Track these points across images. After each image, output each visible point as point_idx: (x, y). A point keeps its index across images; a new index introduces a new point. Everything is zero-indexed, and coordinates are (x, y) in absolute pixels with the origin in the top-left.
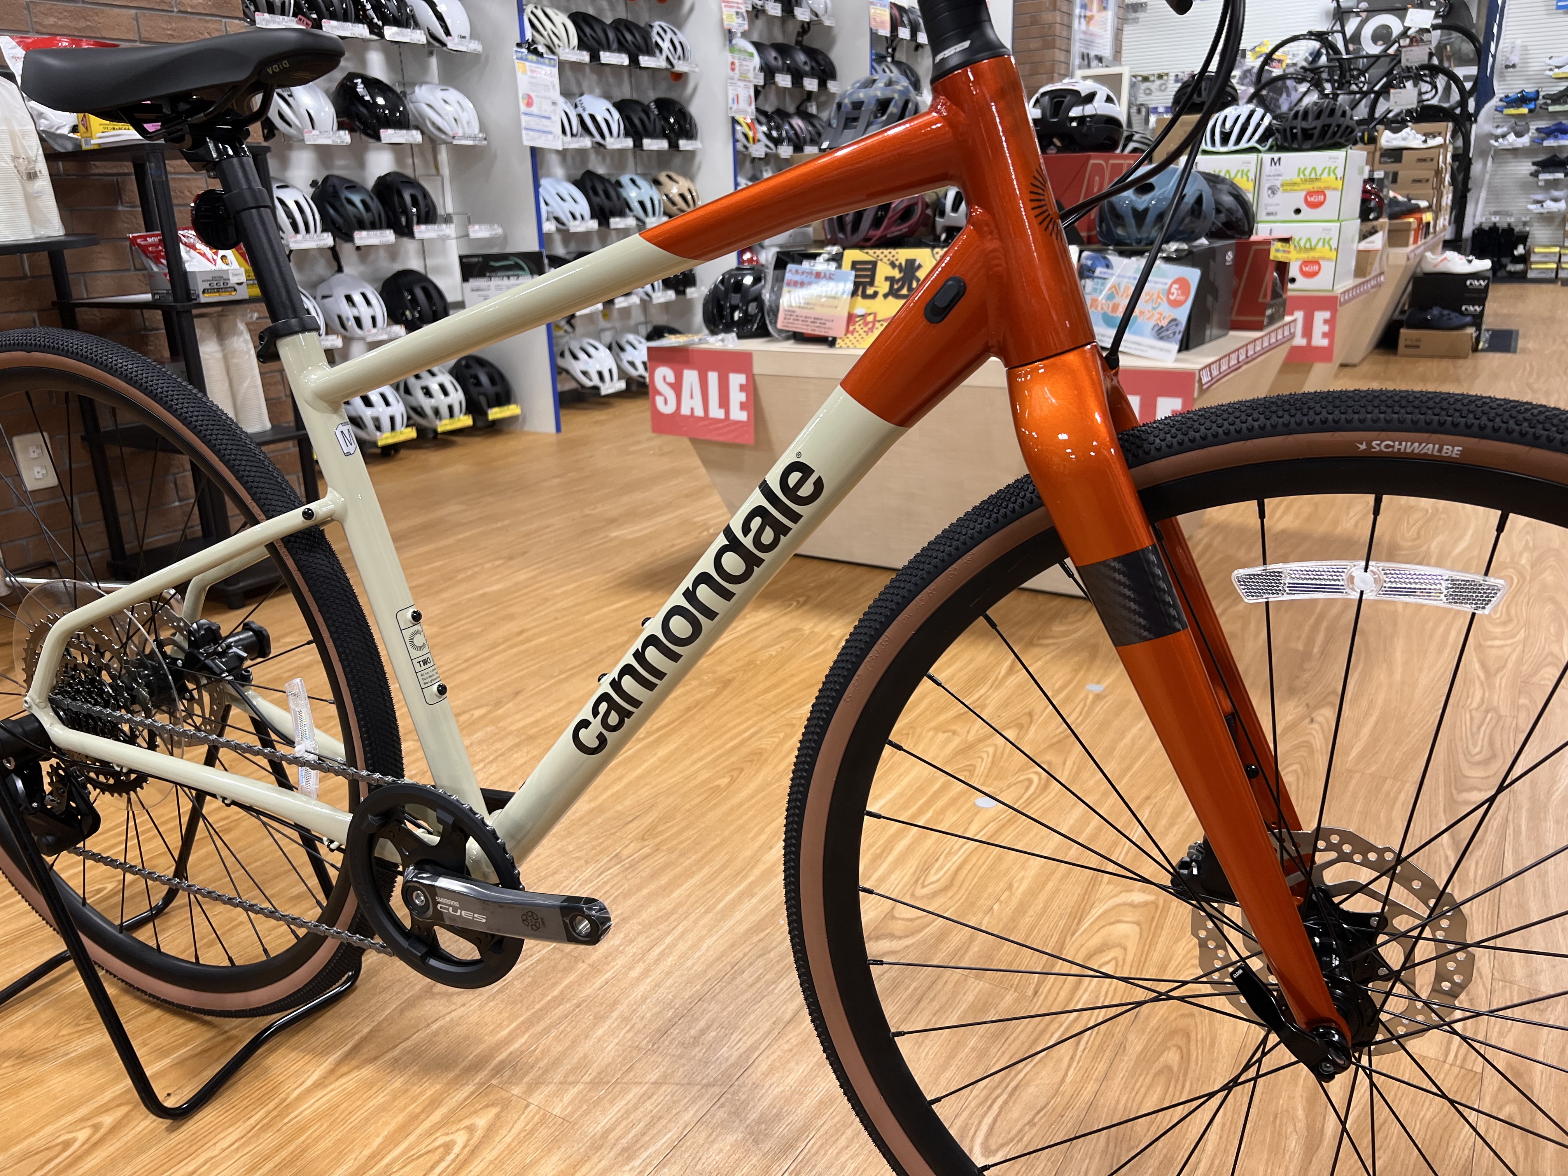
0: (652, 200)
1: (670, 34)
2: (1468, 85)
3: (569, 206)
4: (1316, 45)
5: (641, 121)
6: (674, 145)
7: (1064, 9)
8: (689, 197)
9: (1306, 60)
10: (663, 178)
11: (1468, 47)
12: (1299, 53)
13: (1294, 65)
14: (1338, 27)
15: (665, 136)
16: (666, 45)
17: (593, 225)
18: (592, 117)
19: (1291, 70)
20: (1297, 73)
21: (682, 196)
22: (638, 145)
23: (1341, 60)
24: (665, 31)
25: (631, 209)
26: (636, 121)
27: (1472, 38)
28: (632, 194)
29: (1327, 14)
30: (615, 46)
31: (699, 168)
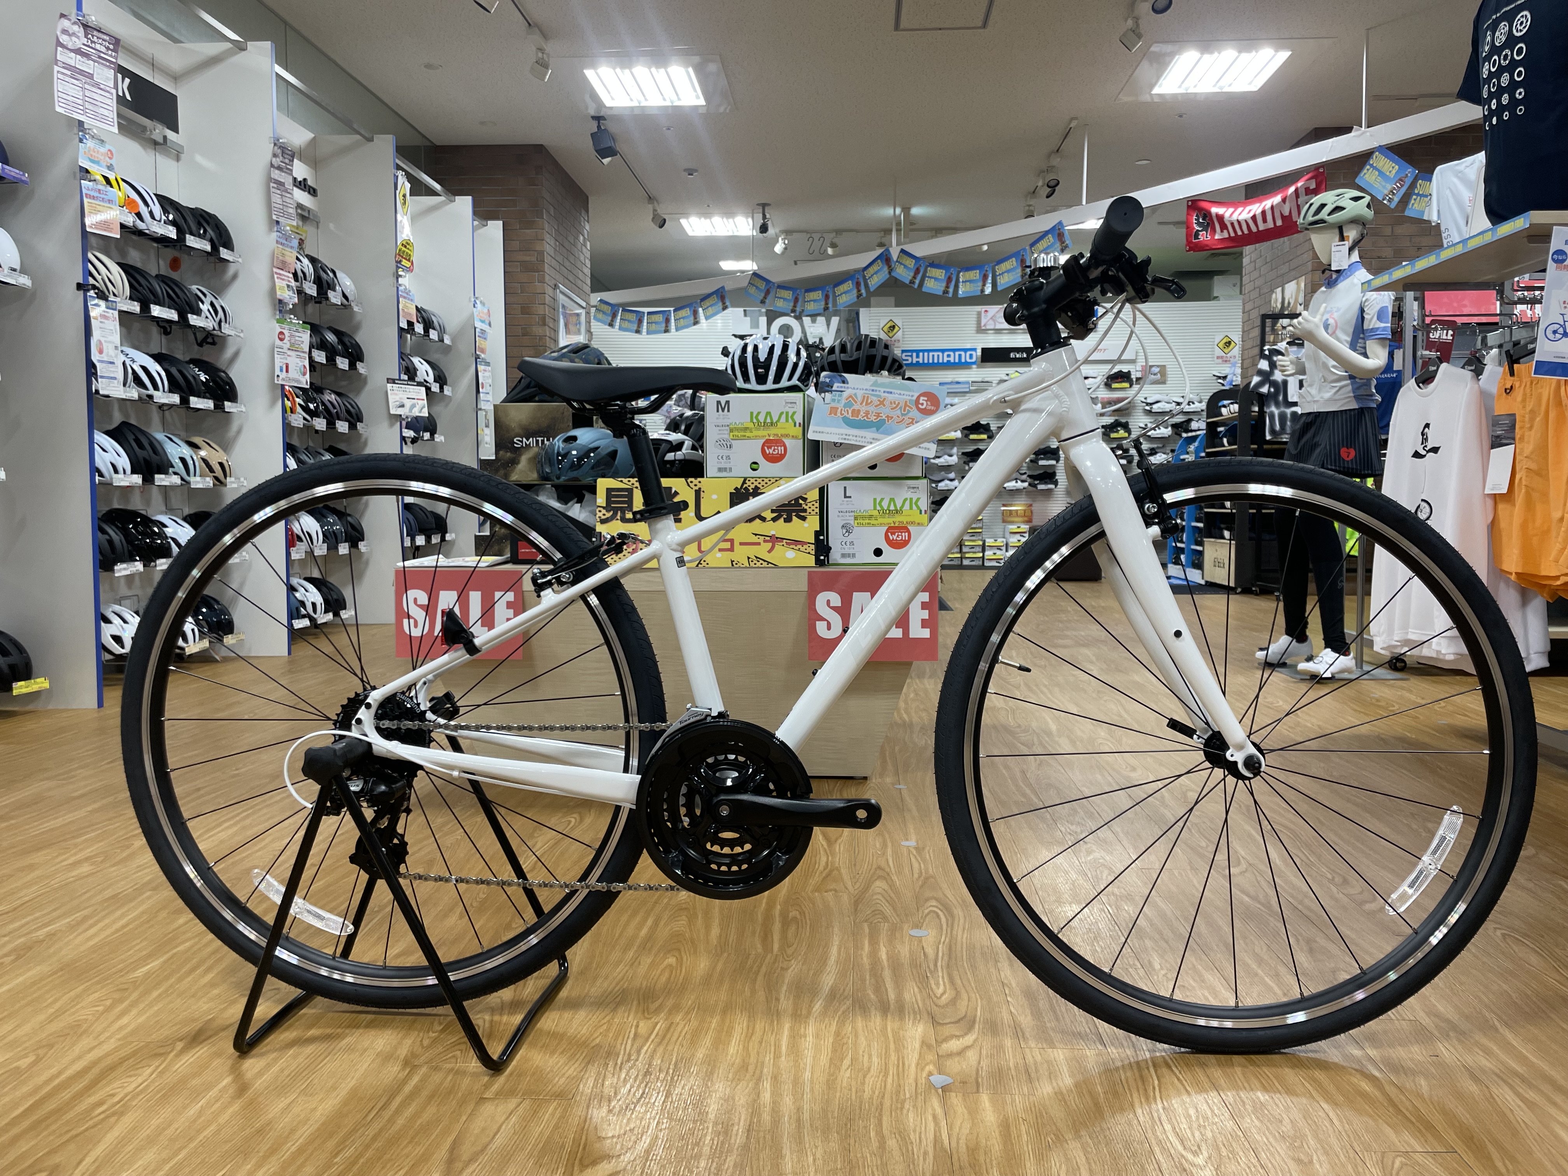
0: (192, 459)
1: (209, 298)
6: (219, 407)
7: (551, 325)
10: (199, 442)
15: (209, 397)
16: (205, 308)
17: (138, 479)
22: (185, 401)
24: (205, 295)
26: (179, 378)
28: (171, 451)
30: (164, 301)
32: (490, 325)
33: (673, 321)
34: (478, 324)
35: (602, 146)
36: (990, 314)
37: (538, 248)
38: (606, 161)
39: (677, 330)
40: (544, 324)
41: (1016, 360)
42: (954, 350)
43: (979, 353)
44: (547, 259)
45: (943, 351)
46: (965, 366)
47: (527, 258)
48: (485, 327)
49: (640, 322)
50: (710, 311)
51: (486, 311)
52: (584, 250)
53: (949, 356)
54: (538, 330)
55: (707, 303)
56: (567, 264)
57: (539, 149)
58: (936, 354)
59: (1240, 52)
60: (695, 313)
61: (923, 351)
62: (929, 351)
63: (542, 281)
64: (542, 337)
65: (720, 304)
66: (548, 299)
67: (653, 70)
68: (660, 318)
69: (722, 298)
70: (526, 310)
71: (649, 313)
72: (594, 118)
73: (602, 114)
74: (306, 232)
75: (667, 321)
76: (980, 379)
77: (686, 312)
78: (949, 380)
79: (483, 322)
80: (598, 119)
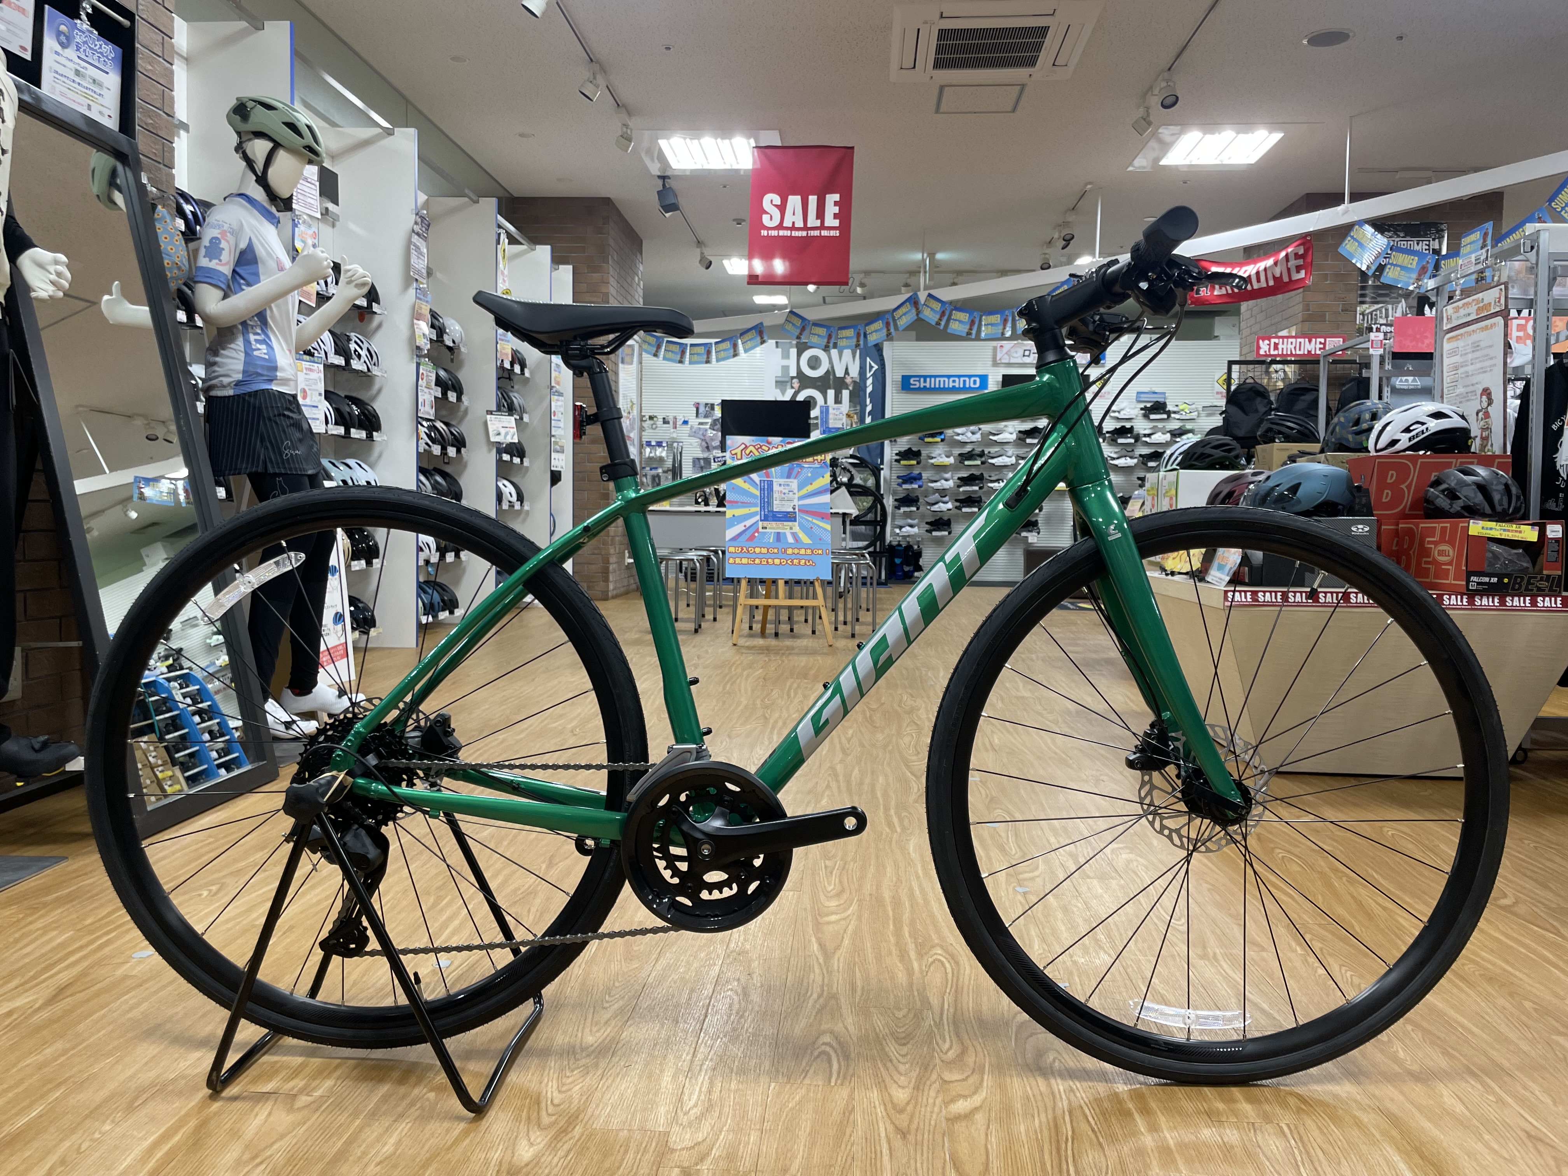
5: (347, 415)
22: (347, 433)
33: (714, 353)
35: (667, 203)
36: (1005, 350)
38: (667, 215)
39: (718, 360)
44: (611, 300)
47: (594, 299)
49: (683, 353)
50: (749, 344)
52: (638, 289)
55: (747, 337)
57: (607, 202)
59: (1238, 133)
60: (735, 346)
62: (935, 376)
65: (759, 338)
67: (719, 140)
68: (702, 350)
69: (761, 333)
71: (692, 345)
72: (659, 177)
73: (668, 173)
75: (709, 353)
77: (727, 345)
80: (663, 178)
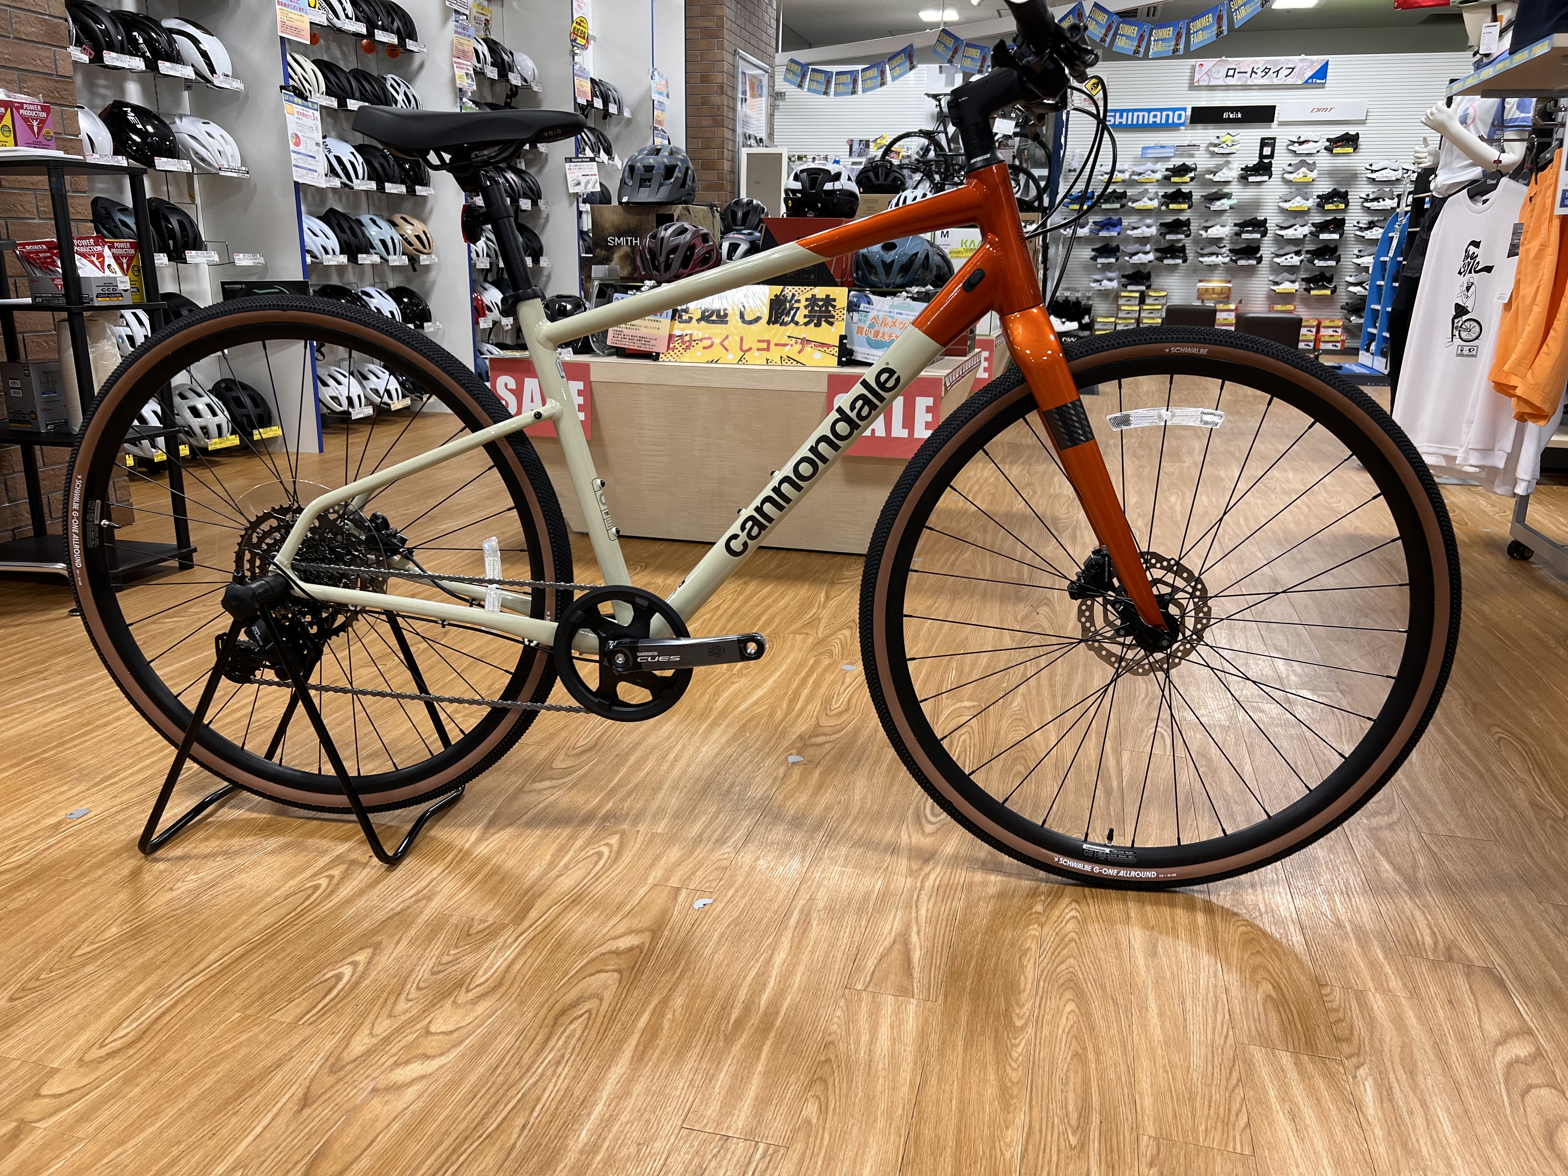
0: (392, 238)
1: (403, 88)
2: (1042, 184)
3: (321, 240)
4: (926, 142)
5: (381, 165)
6: (411, 191)
7: (729, 93)
8: (424, 238)
9: (918, 153)
10: (397, 219)
11: (1040, 153)
12: (912, 147)
13: (909, 157)
14: (941, 128)
15: (402, 182)
16: (400, 98)
17: (343, 259)
18: (338, 159)
19: (906, 161)
20: (911, 163)
21: (418, 237)
22: (381, 188)
23: (945, 156)
24: (399, 85)
25: (373, 248)
26: (377, 165)
27: (1043, 145)
28: (373, 233)
29: (932, 116)
30: (357, 94)
31: (431, 212)
32: (668, 96)
33: (860, 82)
34: (655, 97)
36: (1205, 69)
37: (718, 13)
39: (864, 91)
40: (722, 93)
41: (1229, 121)
42: (1161, 110)
43: (1189, 113)
44: (727, 25)
45: (1149, 111)
46: (1174, 127)
47: (708, 24)
48: (663, 99)
49: (828, 82)
50: (898, 71)
51: (663, 82)
52: (770, 9)
53: (1155, 116)
54: (716, 99)
55: (895, 62)
56: (749, 27)
58: (1141, 114)
60: (883, 73)
61: (1128, 111)
62: (1134, 111)
63: (721, 48)
64: (720, 107)
65: (908, 63)
66: (726, 67)
68: (848, 79)
69: (910, 57)
70: (705, 79)
71: (838, 73)
74: (491, 12)
75: (855, 81)
76: (1186, 143)
77: (874, 72)
78: (1152, 144)
79: (661, 94)
